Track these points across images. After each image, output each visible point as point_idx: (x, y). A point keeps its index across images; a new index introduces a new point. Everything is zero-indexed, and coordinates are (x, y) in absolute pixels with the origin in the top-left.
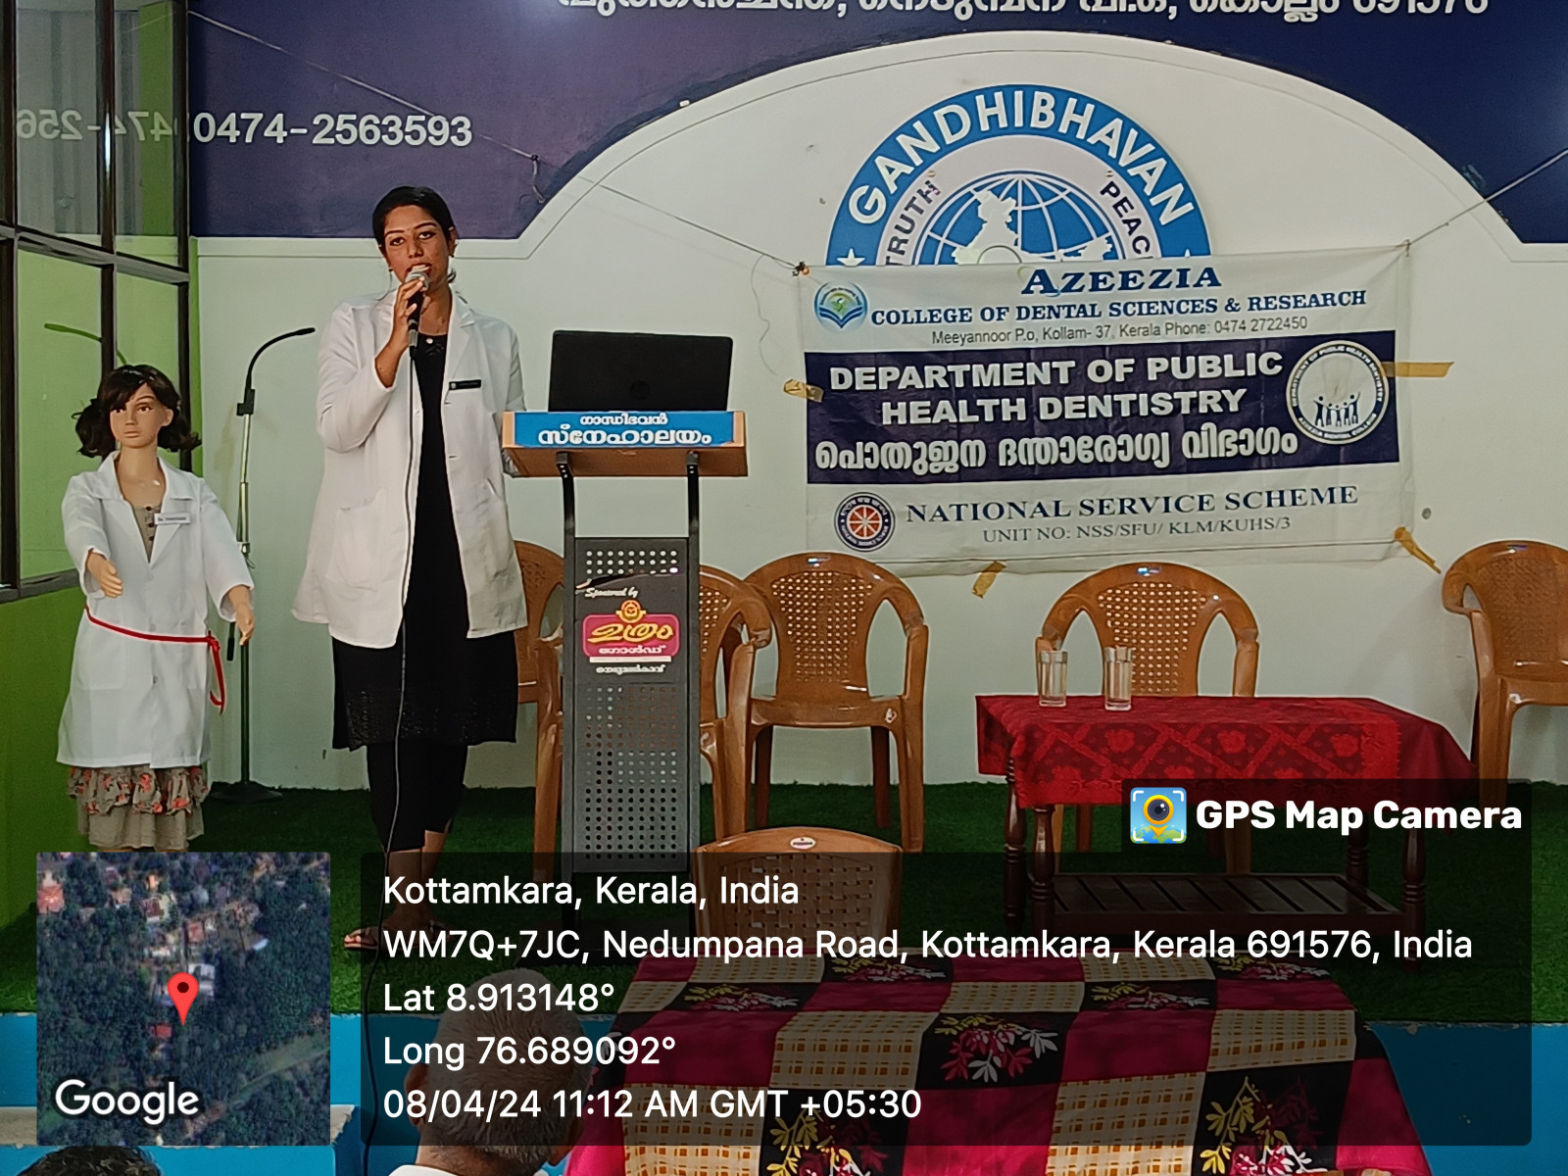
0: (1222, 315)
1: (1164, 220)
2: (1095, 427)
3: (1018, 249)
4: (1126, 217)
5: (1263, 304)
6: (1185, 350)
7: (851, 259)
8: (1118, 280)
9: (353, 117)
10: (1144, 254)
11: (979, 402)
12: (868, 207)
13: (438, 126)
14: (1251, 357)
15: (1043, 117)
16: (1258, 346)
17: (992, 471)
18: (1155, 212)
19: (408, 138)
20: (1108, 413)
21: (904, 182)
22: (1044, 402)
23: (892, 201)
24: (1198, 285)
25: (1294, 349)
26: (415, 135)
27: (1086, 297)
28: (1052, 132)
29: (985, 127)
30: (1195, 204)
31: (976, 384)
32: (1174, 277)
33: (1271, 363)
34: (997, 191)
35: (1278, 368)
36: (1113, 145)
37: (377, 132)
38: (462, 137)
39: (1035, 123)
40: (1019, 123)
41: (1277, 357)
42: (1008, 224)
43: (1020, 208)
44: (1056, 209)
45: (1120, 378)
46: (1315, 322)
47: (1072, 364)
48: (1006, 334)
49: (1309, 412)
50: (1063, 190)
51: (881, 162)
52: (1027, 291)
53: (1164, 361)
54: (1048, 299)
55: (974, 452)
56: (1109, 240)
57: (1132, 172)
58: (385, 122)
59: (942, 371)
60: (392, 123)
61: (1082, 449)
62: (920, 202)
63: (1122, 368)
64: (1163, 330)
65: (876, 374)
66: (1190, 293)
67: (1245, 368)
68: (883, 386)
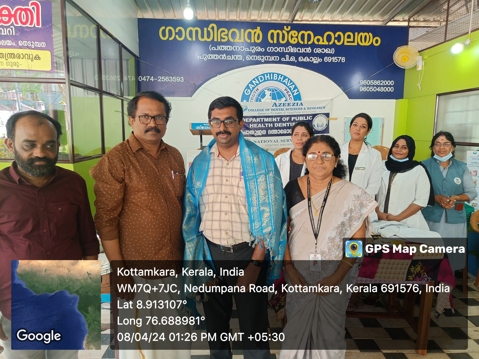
0: (303, 110)
1: (294, 95)
2: (283, 128)
3: (271, 99)
4: (288, 94)
5: (309, 109)
6: (297, 116)
7: (245, 101)
8: (287, 104)
9: (164, 77)
10: (291, 100)
11: (265, 124)
12: (248, 92)
13: (178, 78)
14: (308, 117)
15: (275, 78)
16: (309, 115)
17: (267, 135)
18: (293, 93)
19: (173, 80)
20: (285, 126)
21: (253, 88)
22: (275, 124)
23: (251, 91)
24: (300, 105)
25: (314, 116)
26: (175, 80)
27: (282, 107)
28: (277, 80)
29: (266, 79)
30: (299, 92)
31: (265, 121)
32: (296, 104)
33: (311, 118)
34: (268, 90)
35: (312, 119)
36: (286, 82)
37: (168, 79)
38: (182, 80)
39: (274, 79)
40: (272, 79)
41: (312, 117)
42: (270, 95)
43: (272, 93)
44: (278, 93)
45: (287, 120)
46: (317, 111)
47: (280, 118)
48: (270, 113)
49: (316, 126)
50: (278, 90)
51: (250, 85)
52: (273, 106)
53: (294, 118)
54: (276, 108)
55: (264, 132)
56: (286, 98)
57: (289, 87)
58: (170, 78)
59: (259, 119)
60: (171, 78)
61: (281, 132)
62: (256, 91)
63: (288, 119)
64: (294, 113)
65: (249, 119)
66: (298, 107)
67: (307, 119)
68: (250, 121)
